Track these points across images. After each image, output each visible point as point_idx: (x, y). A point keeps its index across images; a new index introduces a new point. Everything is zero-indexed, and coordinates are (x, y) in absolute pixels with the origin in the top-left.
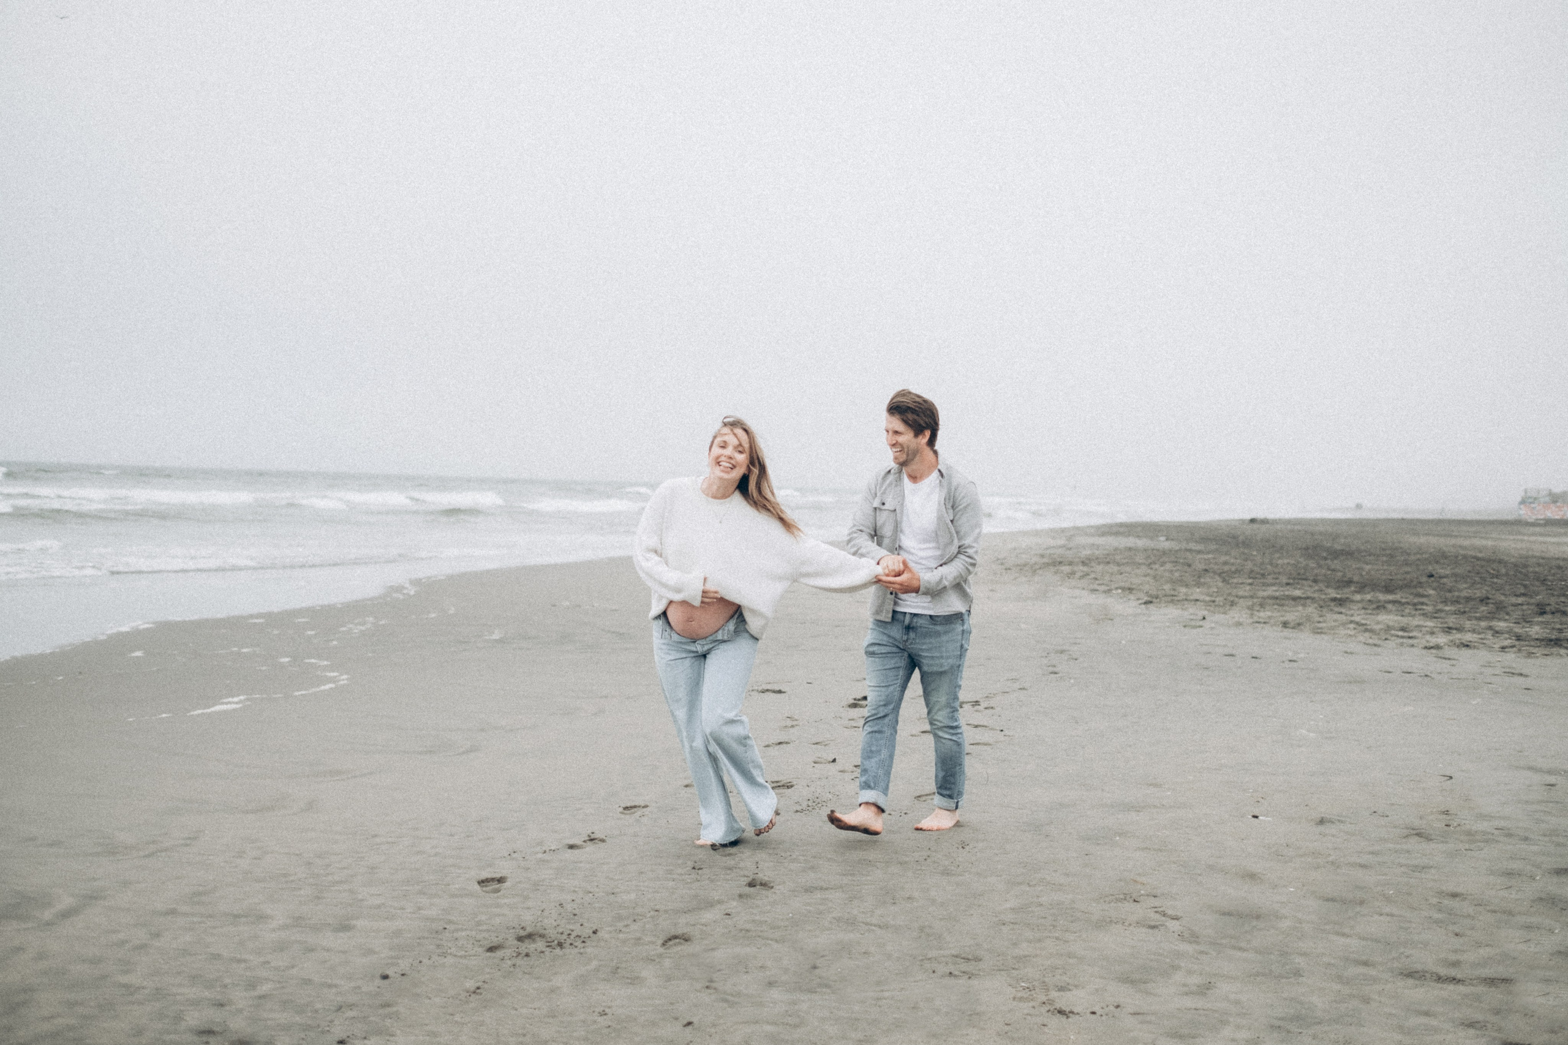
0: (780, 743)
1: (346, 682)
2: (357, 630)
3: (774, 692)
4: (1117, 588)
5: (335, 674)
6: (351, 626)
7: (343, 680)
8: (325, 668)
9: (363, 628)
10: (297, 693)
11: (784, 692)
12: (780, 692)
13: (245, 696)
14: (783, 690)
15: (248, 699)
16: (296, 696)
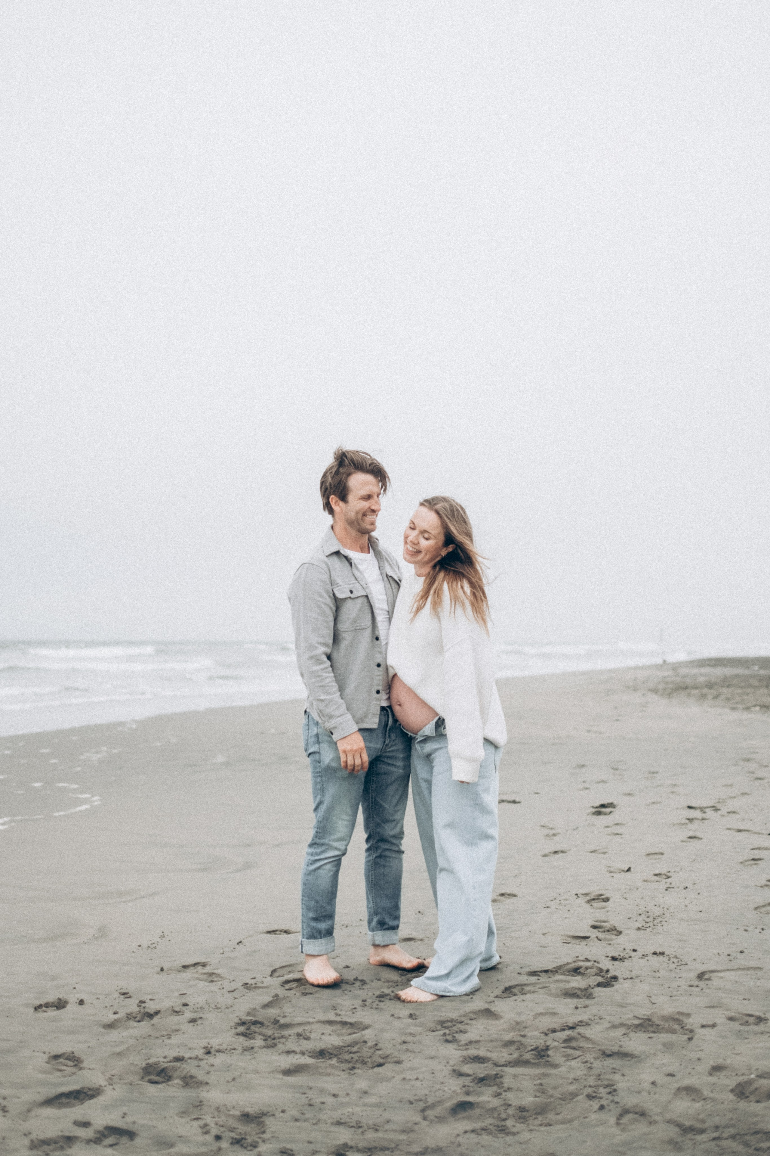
0: (556, 852)
1: (99, 803)
2: (95, 758)
3: (509, 802)
4: (755, 706)
5: (88, 796)
6: (88, 754)
7: (96, 801)
8: (75, 791)
9: (99, 756)
10: (56, 814)
11: (519, 802)
12: (514, 802)
13: (10, 818)
14: (517, 800)
15: (12, 821)
16: (55, 817)
